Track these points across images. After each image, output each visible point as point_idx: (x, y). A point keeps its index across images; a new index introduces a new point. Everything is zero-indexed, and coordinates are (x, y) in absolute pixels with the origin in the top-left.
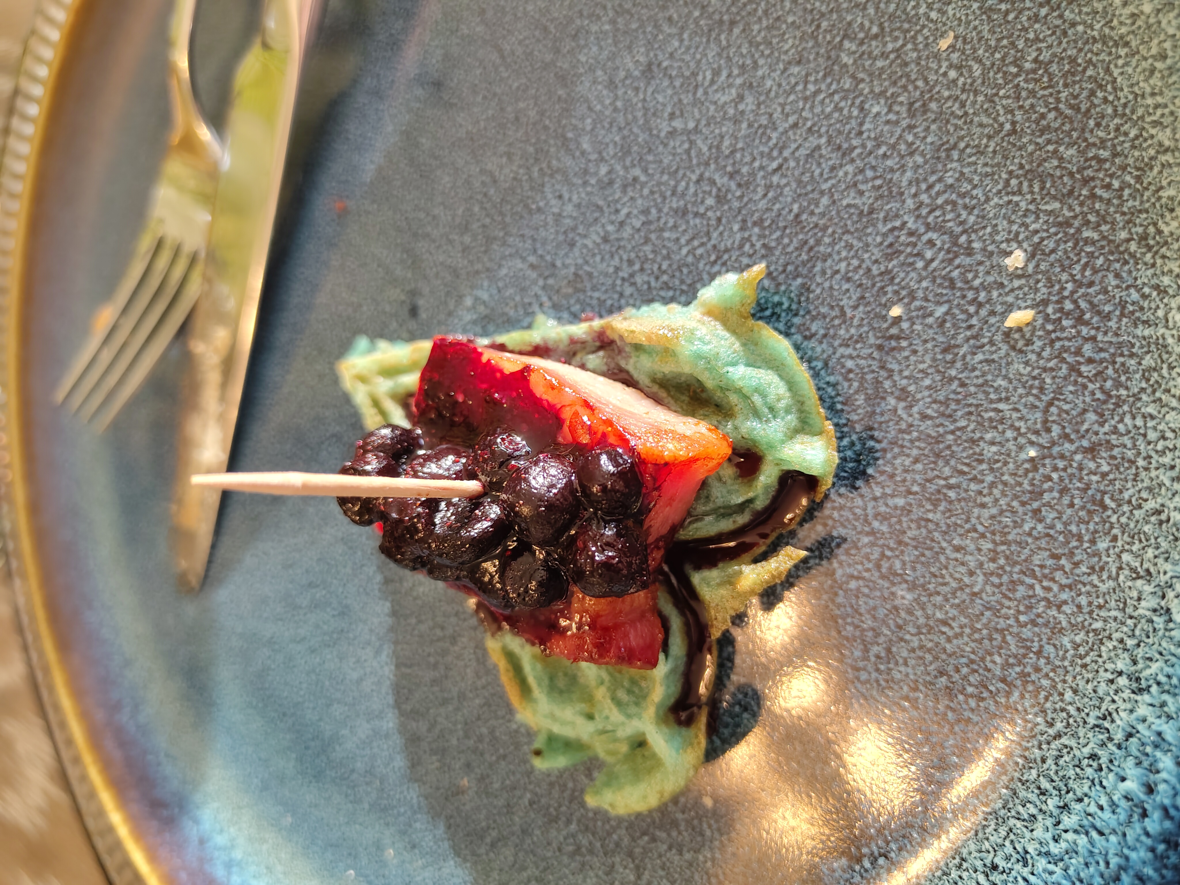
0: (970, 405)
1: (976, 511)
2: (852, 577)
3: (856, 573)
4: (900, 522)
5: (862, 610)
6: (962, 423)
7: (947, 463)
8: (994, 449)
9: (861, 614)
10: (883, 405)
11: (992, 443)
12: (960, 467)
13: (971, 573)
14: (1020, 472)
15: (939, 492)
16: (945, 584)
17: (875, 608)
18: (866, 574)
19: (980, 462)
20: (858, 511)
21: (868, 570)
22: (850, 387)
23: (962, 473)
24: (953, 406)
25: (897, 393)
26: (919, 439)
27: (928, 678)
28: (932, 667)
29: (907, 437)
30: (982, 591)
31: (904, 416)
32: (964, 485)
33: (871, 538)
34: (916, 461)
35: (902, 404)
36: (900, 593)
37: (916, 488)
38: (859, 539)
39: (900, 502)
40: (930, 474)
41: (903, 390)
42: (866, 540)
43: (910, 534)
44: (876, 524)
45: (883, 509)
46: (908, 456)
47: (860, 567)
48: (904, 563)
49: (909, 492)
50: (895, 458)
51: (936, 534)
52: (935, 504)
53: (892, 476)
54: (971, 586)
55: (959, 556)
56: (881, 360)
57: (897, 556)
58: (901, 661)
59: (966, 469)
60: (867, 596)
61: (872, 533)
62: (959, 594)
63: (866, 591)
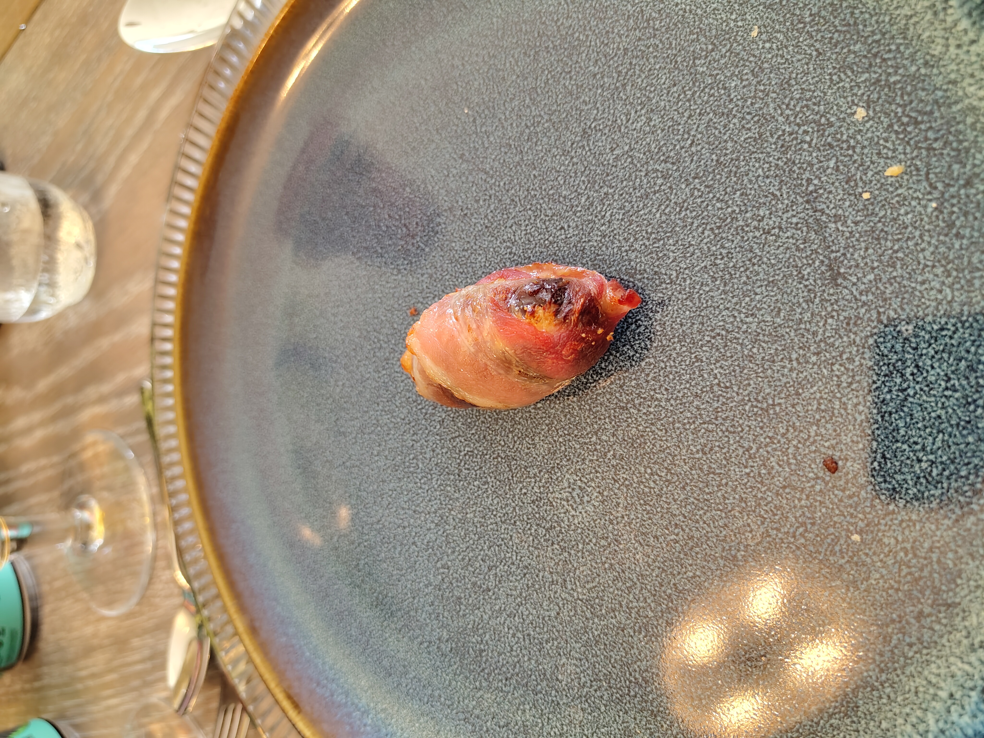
0: (881, 201)
1: (921, 255)
2: (867, 337)
3: (869, 334)
4: (877, 288)
5: (886, 352)
6: (882, 213)
7: (886, 240)
8: (910, 216)
9: (887, 356)
10: (828, 230)
11: (907, 213)
12: (896, 237)
13: (940, 291)
14: (934, 219)
15: (891, 258)
16: (927, 307)
17: (893, 347)
18: (875, 331)
19: (906, 228)
20: (848, 297)
21: (875, 327)
22: (802, 232)
23: (898, 240)
24: (871, 207)
25: (833, 220)
26: (861, 236)
27: (953, 368)
28: (952, 359)
29: (853, 239)
30: (953, 297)
31: (845, 229)
32: (905, 245)
33: (866, 307)
34: (867, 249)
35: (839, 224)
36: (903, 329)
37: (876, 264)
38: (859, 313)
39: (871, 277)
40: (880, 252)
41: (835, 216)
42: (863, 310)
43: (888, 291)
44: (864, 298)
45: (863, 287)
46: (860, 249)
47: (869, 328)
48: (895, 310)
49: (873, 269)
50: (852, 255)
51: (905, 282)
52: (894, 266)
53: (857, 266)
54: (945, 298)
55: (926, 286)
56: (812, 208)
57: (889, 308)
58: (929, 368)
59: (900, 236)
60: (884, 342)
61: (864, 304)
62: (940, 307)
63: (882, 340)
